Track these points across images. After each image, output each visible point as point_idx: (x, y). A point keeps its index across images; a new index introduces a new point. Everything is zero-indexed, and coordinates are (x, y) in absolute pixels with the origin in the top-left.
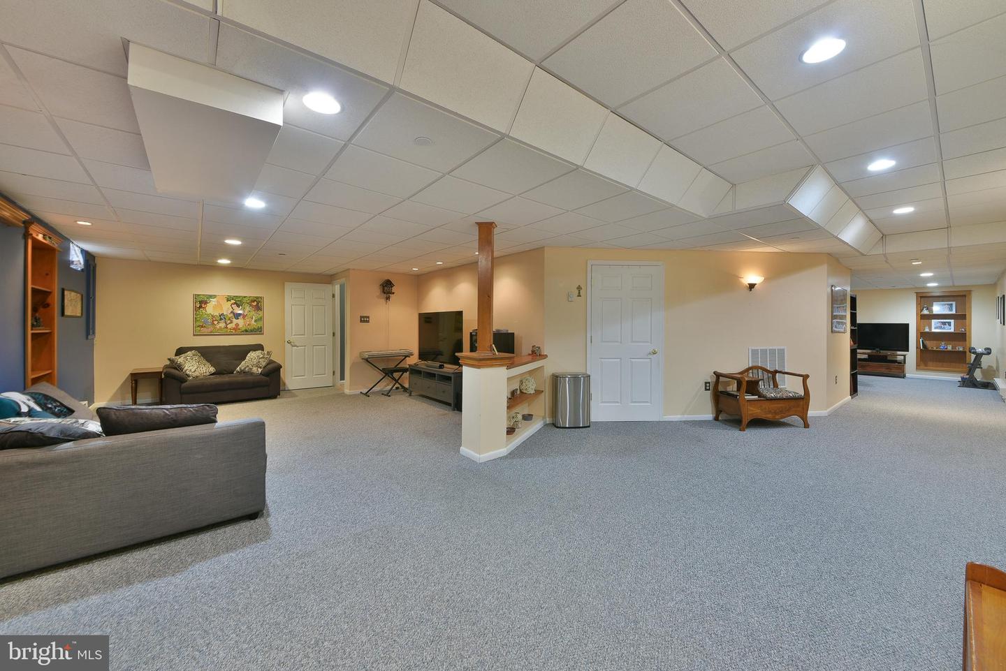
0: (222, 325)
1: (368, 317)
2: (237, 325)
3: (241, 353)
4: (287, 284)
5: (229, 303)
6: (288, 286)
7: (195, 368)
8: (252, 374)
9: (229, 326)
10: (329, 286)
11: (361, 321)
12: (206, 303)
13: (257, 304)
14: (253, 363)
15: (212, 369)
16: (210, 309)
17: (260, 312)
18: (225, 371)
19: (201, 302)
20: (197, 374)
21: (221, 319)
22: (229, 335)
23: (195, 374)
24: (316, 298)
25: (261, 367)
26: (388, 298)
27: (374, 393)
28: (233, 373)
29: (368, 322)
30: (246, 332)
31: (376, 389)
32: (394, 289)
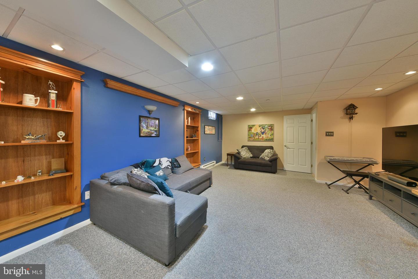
0: (257, 137)
1: (333, 132)
2: (263, 137)
3: (262, 149)
4: (284, 116)
5: (260, 128)
6: (285, 118)
7: (246, 154)
8: (265, 160)
9: (260, 138)
10: (309, 115)
11: (326, 135)
12: (252, 128)
13: (271, 128)
14: (266, 155)
15: (251, 155)
16: (253, 131)
17: (273, 132)
18: (256, 156)
19: (250, 128)
20: (245, 156)
21: (257, 135)
22: (259, 141)
23: (244, 157)
24: (300, 123)
25: (269, 157)
26: (351, 118)
27: (338, 186)
28: (259, 158)
29: (333, 135)
30: (267, 140)
31: (339, 183)
32: (357, 111)
